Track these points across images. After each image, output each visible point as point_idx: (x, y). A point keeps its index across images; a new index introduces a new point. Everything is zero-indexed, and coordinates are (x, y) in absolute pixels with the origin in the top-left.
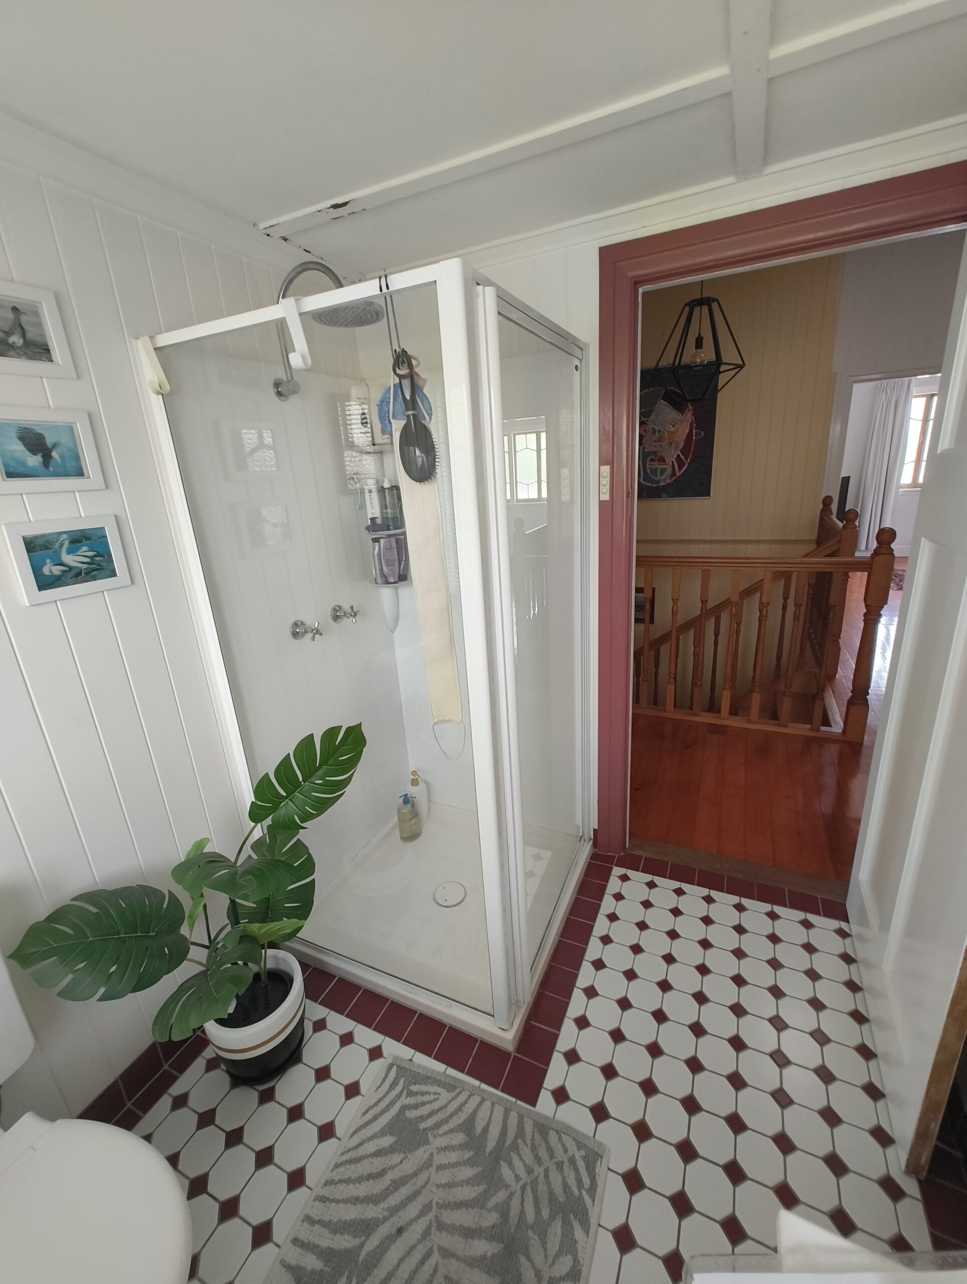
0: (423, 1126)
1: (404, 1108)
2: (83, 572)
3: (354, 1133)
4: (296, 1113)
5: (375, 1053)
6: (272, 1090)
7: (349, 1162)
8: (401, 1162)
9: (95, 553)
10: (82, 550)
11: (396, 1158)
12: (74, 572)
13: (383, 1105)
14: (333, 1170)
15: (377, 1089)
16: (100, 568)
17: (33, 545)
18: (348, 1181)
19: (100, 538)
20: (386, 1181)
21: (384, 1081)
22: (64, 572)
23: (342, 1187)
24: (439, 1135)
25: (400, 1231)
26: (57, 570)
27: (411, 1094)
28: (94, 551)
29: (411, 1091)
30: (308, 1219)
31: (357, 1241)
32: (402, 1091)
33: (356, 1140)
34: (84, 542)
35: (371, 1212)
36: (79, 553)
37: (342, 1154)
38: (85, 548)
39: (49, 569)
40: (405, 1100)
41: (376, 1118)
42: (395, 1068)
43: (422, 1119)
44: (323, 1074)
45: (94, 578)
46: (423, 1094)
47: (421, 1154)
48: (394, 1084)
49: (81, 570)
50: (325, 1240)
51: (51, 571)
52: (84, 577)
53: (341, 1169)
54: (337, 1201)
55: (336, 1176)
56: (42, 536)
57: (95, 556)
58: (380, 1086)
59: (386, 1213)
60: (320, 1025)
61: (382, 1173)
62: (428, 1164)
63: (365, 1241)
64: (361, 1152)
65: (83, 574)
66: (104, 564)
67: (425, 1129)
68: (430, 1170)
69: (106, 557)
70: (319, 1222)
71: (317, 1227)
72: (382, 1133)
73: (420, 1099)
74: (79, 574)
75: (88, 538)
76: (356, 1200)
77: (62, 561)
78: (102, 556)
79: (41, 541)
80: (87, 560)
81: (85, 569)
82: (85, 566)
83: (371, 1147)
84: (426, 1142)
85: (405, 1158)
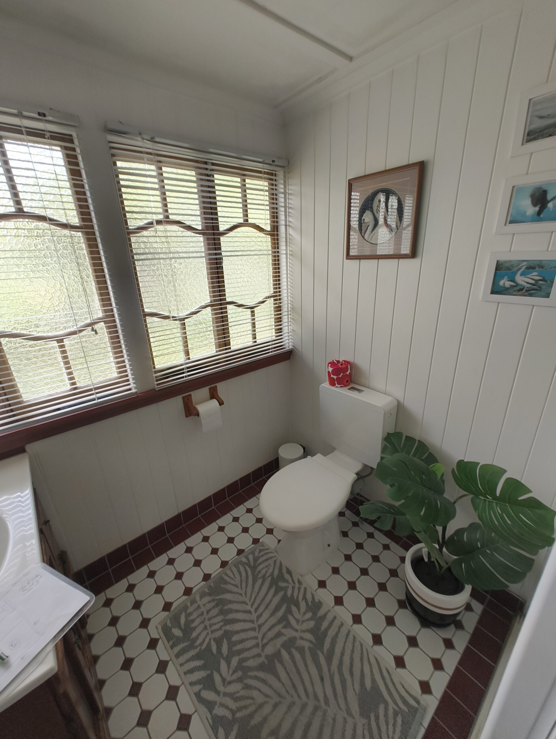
0: (372, 716)
1: (386, 704)
2: (525, 289)
3: (377, 660)
4: (390, 621)
5: (425, 687)
6: (406, 607)
7: (362, 653)
8: (354, 689)
9: (542, 278)
10: (532, 275)
11: (357, 687)
12: (518, 288)
13: (390, 686)
14: (360, 642)
15: (401, 684)
16: (539, 289)
17: (501, 266)
18: (353, 651)
19: (551, 268)
20: (347, 675)
21: (407, 691)
22: (512, 286)
23: (351, 647)
24: (364, 729)
25: (322, 679)
26: (508, 284)
27: (396, 714)
28: (541, 277)
29: (397, 715)
30: (342, 624)
31: (325, 651)
32: (399, 707)
33: (373, 660)
34: (537, 269)
35: (335, 662)
36: (529, 276)
37: (367, 650)
38: (535, 274)
39: (505, 283)
40: (392, 705)
41: (383, 678)
42: (416, 705)
43: (377, 718)
44: (413, 642)
45: (531, 295)
46: (394, 725)
47: (355, 708)
48: (405, 702)
49: (524, 288)
50: (331, 633)
51: (504, 284)
52: (524, 292)
53: (359, 648)
54: (345, 643)
55: (357, 644)
56: (510, 261)
57: (540, 280)
58: (403, 687)
59: (332, 672)
60: (449, 644)
61: (352, 674)
62: (349, 712)
63: (324, 656)
64: (366, 663)
65: (524, 291)
66: (544, 287)
67: (370, 717)
68: (345, 712)
69: (548, 282)
70: (339, 630)
71: (337, 629)
72: (374, 681)
73: (391, 721)
74: (521, 290)
75: (542, 267)
76: (342, 654)
77: (515, 279)
78: (546, 281)
79: (507, 265)
80: (533, 282)
81: (527, 288)
82: (529, 285)
83: (367, 671)
84: (361, 715)
85: (356, 694)
